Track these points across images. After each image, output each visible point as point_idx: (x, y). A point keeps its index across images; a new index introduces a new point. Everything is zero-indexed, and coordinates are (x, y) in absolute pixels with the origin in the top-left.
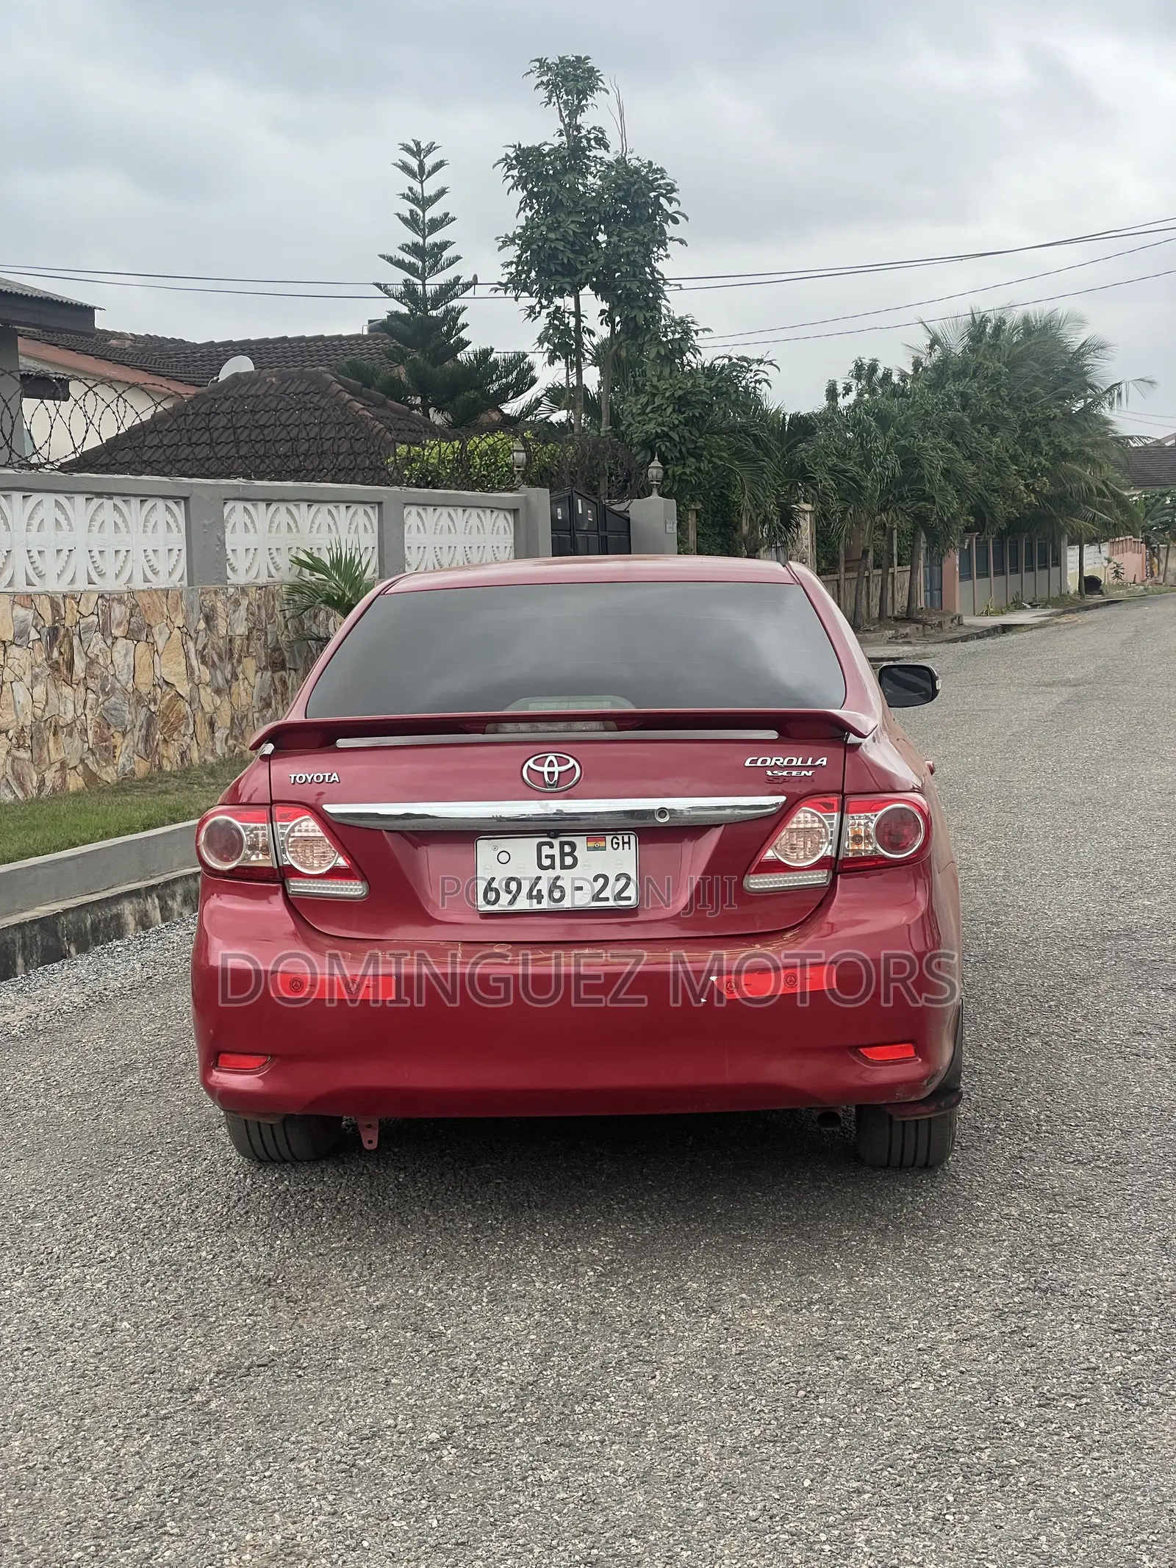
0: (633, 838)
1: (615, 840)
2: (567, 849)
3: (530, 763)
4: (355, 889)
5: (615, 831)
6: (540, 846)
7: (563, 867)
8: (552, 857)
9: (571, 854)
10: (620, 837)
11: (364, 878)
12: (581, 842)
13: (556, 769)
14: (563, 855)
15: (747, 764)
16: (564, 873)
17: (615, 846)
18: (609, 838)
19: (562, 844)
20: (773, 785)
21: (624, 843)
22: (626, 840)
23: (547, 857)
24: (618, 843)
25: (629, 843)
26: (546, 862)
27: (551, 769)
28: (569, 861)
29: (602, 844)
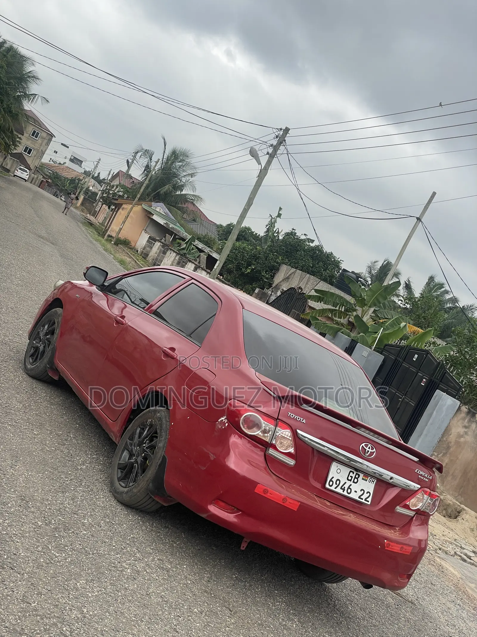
0: (376, 480)
1: (371, 479)
2: (357, 476)
3: (363, 444)
4: (291, 462)
5: (372, 477)
6: (351, 471)
7: (354, 482)
8: (352, 477)
9: (357, 479)
10: (372, 479)
11: (296, 460)
12: (362, 475)
13: (370, 450)
14: (355, 478)
15: (416, 471)
16: (353, 484)
17: (370, 481)
18: (369, 478)
19: (357, 474)
20: (418, 481)
21: (372, 481)
22: (373, 481)
23: (351, 476)
24: (371, 480)
25: (374, 482)
26: (350, 478)
27: (369, 450)
28: (356, 480)
29: (366, 479)
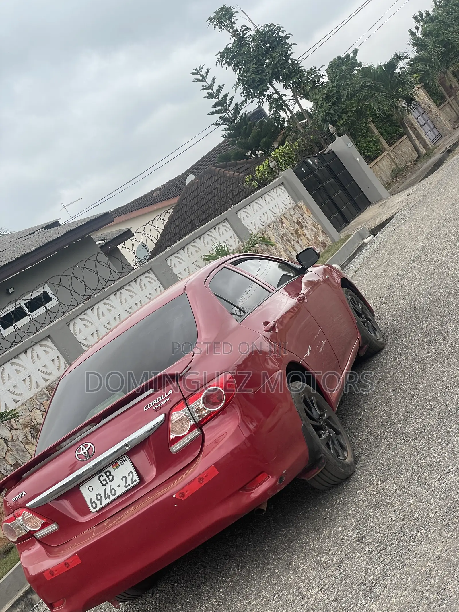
0: (126, 457)
1: (121, 462)
2: (108, 474)
3: (77, 453)
4: (53, 527)
5: (119, 458)
6: (99, 478)
7: (110, 481)
8: (105, 480)
9: (110, 475)
10: (122, 459)
11: (54, 522)
12: (111, 469)
13: (85, 450)
14: (108, 477)
15: (145, 410)
16: (112, 483)
17: (122, 463)
18: (119, 462)
19: (105, 473)
20: (158, 411)
21: (124, 461)
22: (124, 459)
23: (103, 481)
24: (122, 462)
25: (126, 460)
26: (104, 483)
27: (84, 451)
28: (111, 478)
29: (118, 465)
